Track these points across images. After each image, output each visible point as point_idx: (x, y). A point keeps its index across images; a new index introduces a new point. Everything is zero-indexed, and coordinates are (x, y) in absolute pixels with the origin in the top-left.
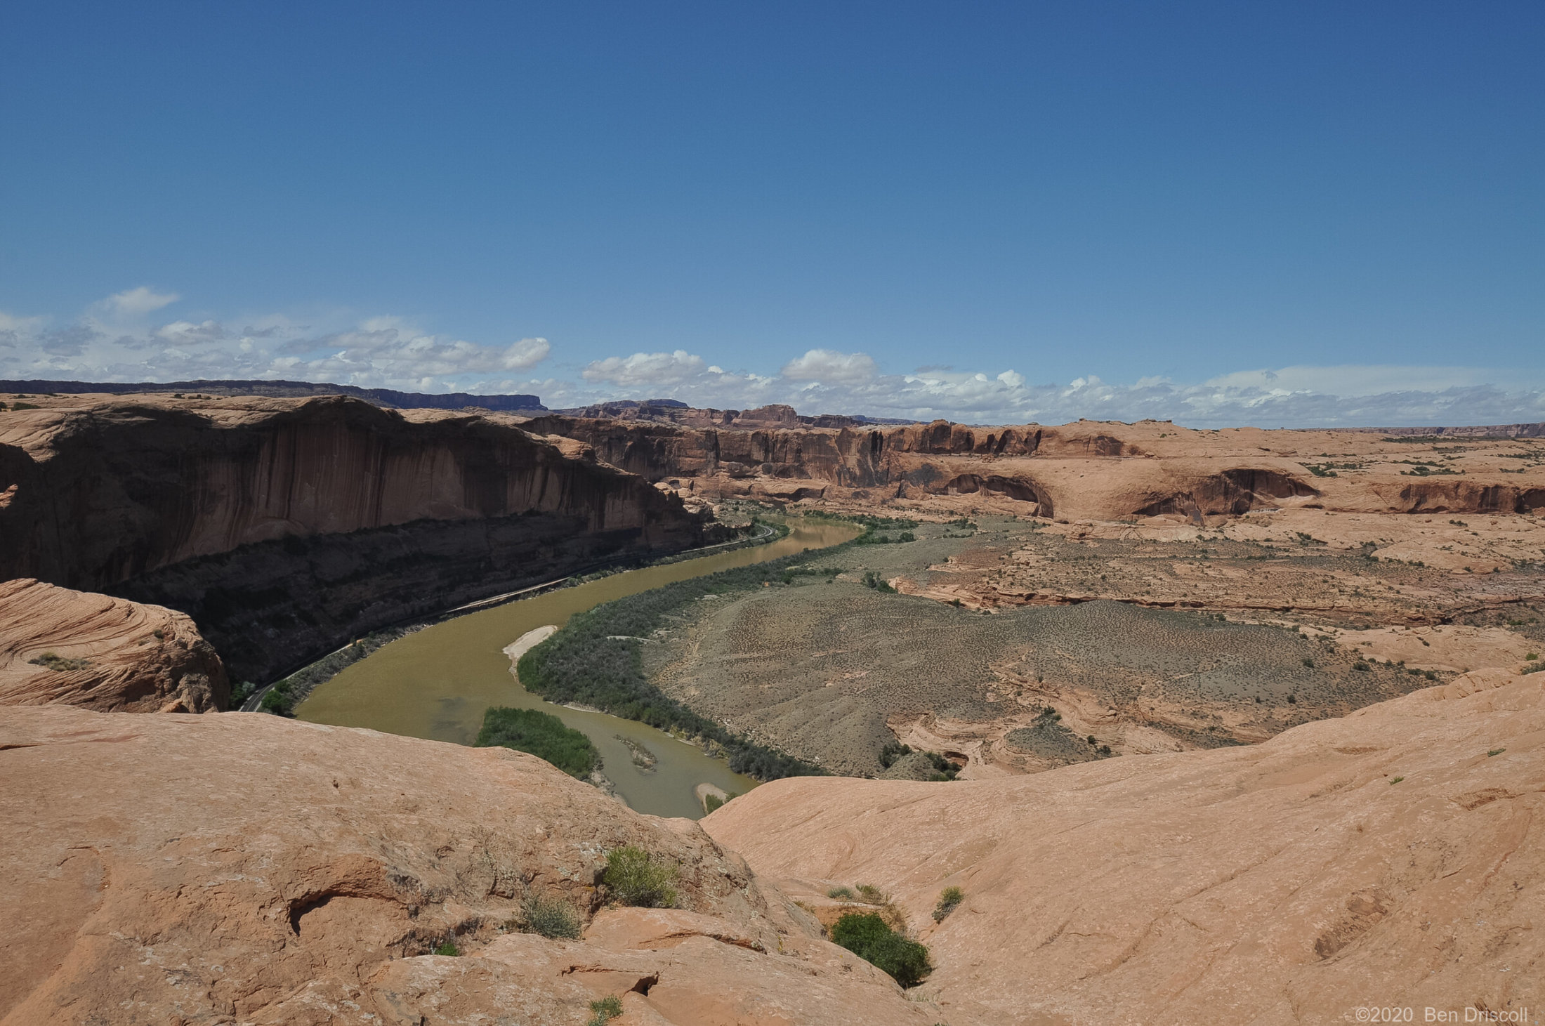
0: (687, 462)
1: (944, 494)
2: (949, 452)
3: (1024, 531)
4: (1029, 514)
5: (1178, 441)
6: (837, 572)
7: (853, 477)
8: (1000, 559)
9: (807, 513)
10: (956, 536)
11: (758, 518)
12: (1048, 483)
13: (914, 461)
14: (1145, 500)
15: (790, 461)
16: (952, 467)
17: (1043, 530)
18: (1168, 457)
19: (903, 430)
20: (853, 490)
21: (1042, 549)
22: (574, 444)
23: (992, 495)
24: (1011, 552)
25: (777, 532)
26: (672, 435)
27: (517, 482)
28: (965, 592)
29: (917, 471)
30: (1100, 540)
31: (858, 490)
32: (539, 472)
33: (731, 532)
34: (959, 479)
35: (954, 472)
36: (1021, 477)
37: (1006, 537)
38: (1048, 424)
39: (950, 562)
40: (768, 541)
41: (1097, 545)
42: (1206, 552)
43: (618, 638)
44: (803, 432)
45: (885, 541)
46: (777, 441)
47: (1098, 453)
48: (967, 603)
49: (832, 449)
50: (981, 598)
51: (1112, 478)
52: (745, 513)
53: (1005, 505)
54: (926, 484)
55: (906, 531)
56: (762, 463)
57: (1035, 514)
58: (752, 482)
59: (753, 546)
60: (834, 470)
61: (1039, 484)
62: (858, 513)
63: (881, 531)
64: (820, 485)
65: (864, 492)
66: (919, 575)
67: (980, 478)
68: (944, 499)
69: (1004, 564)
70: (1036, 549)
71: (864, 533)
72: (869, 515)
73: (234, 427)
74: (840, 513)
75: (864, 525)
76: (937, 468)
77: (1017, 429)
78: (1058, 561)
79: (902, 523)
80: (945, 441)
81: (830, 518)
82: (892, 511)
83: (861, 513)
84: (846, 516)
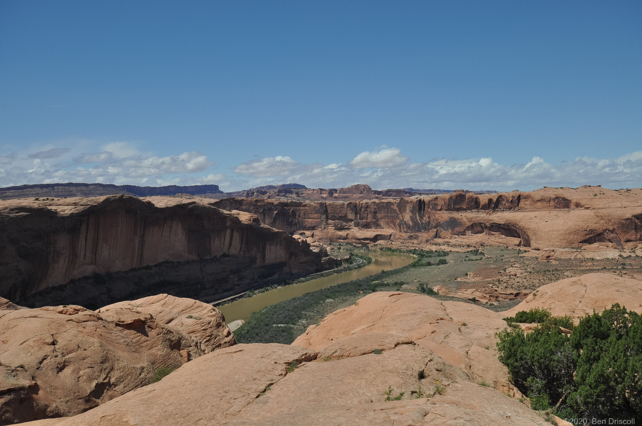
0: (309, 222)
1: (463, 235)
2: (465, 210)
3: (513, 255)
4: (516, 245)
5: (604, 198)
6: (402, 283)
7: (408, 227)
8: (499, 273)
9: (381, 249)
10: (472, 260)
11: (353, 253)
12: (527, 226)
13: (444, 216)
14: (586, 235)
15: (370, 219)
16: (467, 219)
17: (524, 254)
18: (599, 208)
19: (437, 198)
20: (408, 234)
21: (524, 266)
22: (247, 215)
23: (492, 235)
24: (506, 268)
25: (364, 261)
26: (300, 206)
28: (479, 293)
29: (447, 222)
30: (560, 260)
31: (411, 234)
33: (338, 262)
34: (472, 226)
35: (469, 222)
36: (510, 223)
37: (502, 260)
38: (524, 190)
39: (469, 276)
40: (360, 267)
41: (557, 263)
42: (624, 264)
43: (279, 325)
44: (377, 201)
45: (429, 264)
46: (362, 207)
47: (556, 207)
48: (480, 300)
49: (395, 211)
50: (488, 296)
51: (565, 222)
52: (345, 251)
53: (501, 240)
54: (453, 229)
55: (442, 258)
56: (353, 220)
57: (519, 245)
58: (348, 232)
59: (351, 270)
60: (397, 223)
61: (521, 227)
62: (412, 248)
63: (426, 259)
64: (389, 232)
65: (415, 236)
66: (451, 284)
67: (485, 224)
68: (464, 238)
69: (501, 276)
70: (520, 266)
71: (416, 260)
72: (419, 249)
73: (68, 215)
74: (401, 249)
75: (416, 255)
76: (458, 220)
77: (506, 194)
78: (534, 273)
79: (440, 254)
80: (462, 203)
81: (396, 251)
82: (433, 246)
83: (414, 248)
84: (405, 250)
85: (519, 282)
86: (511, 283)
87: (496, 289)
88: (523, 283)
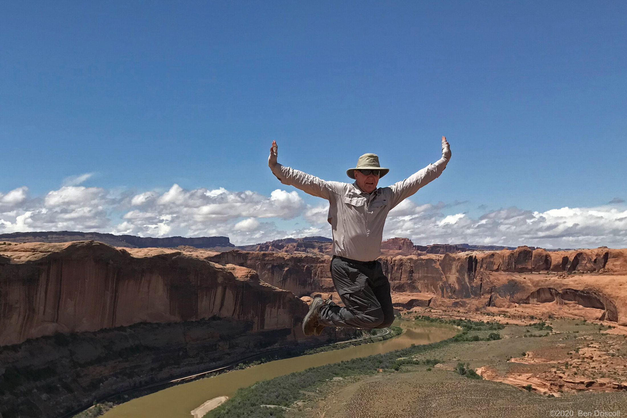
0: (327, 281)
1: (526, 303)
2: (531, 271)
3: (592, 332)
4: (597, 319)
6: (436, 362)
7: (454, 291)
8: (568, 354)
9: (417, 318)
10: (535, 336)
12: (614, 294)
13: (502, 278)
16: (532, 282)
17: (608, 331)
19: (493, 255)
20: (453, 300)
21: (605, 347)
22: (244, 270)
23: (566, 304)
24: (579, 349)
25: (392, 332)
26: (317, 262)
27: (205, 297)
28: (536, 379)
29: (504, 286)
31: (457, 301)
32: (220, 290)
34: (538, 291)
35: (535, 286)
36: (590, 289)
37: (575, 337)
39: (527, 356)
40: (385, 339)
44: (414, 257)
45: (476, 339)
46: (394, 265)
48: (538, 388)
49: (437, 270)
50: (549, 385)
53: (576, 312)
54: (512, 295)
55: (495, 332)
57: (602, 319)
59: (373, 342)
60: (438, 286)
61: (605, 295)
62: (457, 318)
63: (474, 332)
64: (428, 297)
65: (462, 302)
66: (501, 366)
67: (556, 291)
68: (526, 307)
69: (571, 358)
70: (599, 347)
71: (461, 333)
72: (466, 319)
73: (23, 263)
74: (442, 318)
75: (461, 327)
76: (520, 283)
77: (588, 252)
78: (618, 356)
79: (491, 326)
80: (527, 262)
81: (436, 322)
82: (484, 317)
83: (460, 318)
84: (447, 320)
85: (594, 368)
86: (583, 369)
87: (561, 375)
88: (601, 369)
